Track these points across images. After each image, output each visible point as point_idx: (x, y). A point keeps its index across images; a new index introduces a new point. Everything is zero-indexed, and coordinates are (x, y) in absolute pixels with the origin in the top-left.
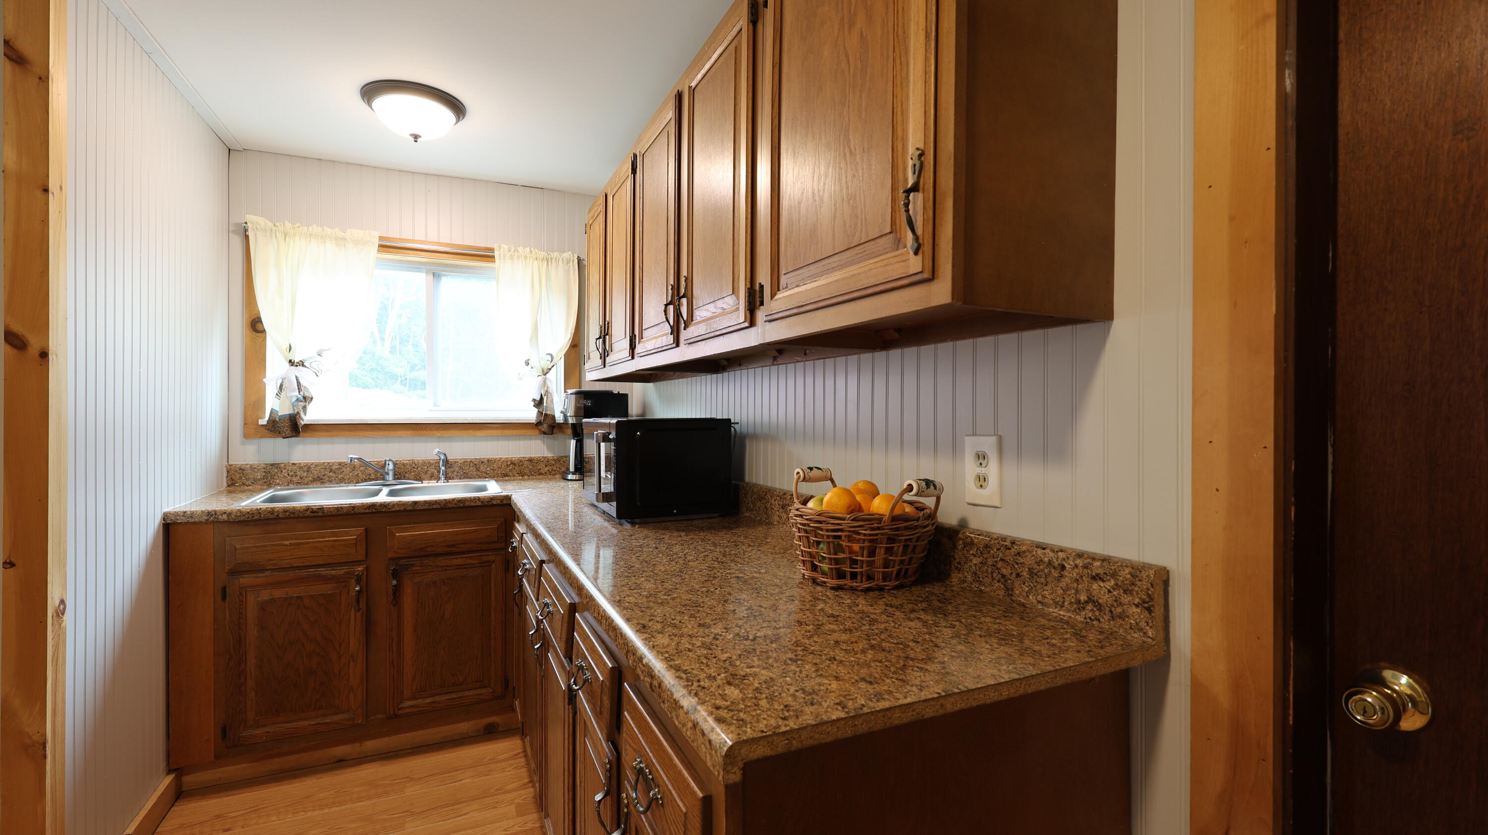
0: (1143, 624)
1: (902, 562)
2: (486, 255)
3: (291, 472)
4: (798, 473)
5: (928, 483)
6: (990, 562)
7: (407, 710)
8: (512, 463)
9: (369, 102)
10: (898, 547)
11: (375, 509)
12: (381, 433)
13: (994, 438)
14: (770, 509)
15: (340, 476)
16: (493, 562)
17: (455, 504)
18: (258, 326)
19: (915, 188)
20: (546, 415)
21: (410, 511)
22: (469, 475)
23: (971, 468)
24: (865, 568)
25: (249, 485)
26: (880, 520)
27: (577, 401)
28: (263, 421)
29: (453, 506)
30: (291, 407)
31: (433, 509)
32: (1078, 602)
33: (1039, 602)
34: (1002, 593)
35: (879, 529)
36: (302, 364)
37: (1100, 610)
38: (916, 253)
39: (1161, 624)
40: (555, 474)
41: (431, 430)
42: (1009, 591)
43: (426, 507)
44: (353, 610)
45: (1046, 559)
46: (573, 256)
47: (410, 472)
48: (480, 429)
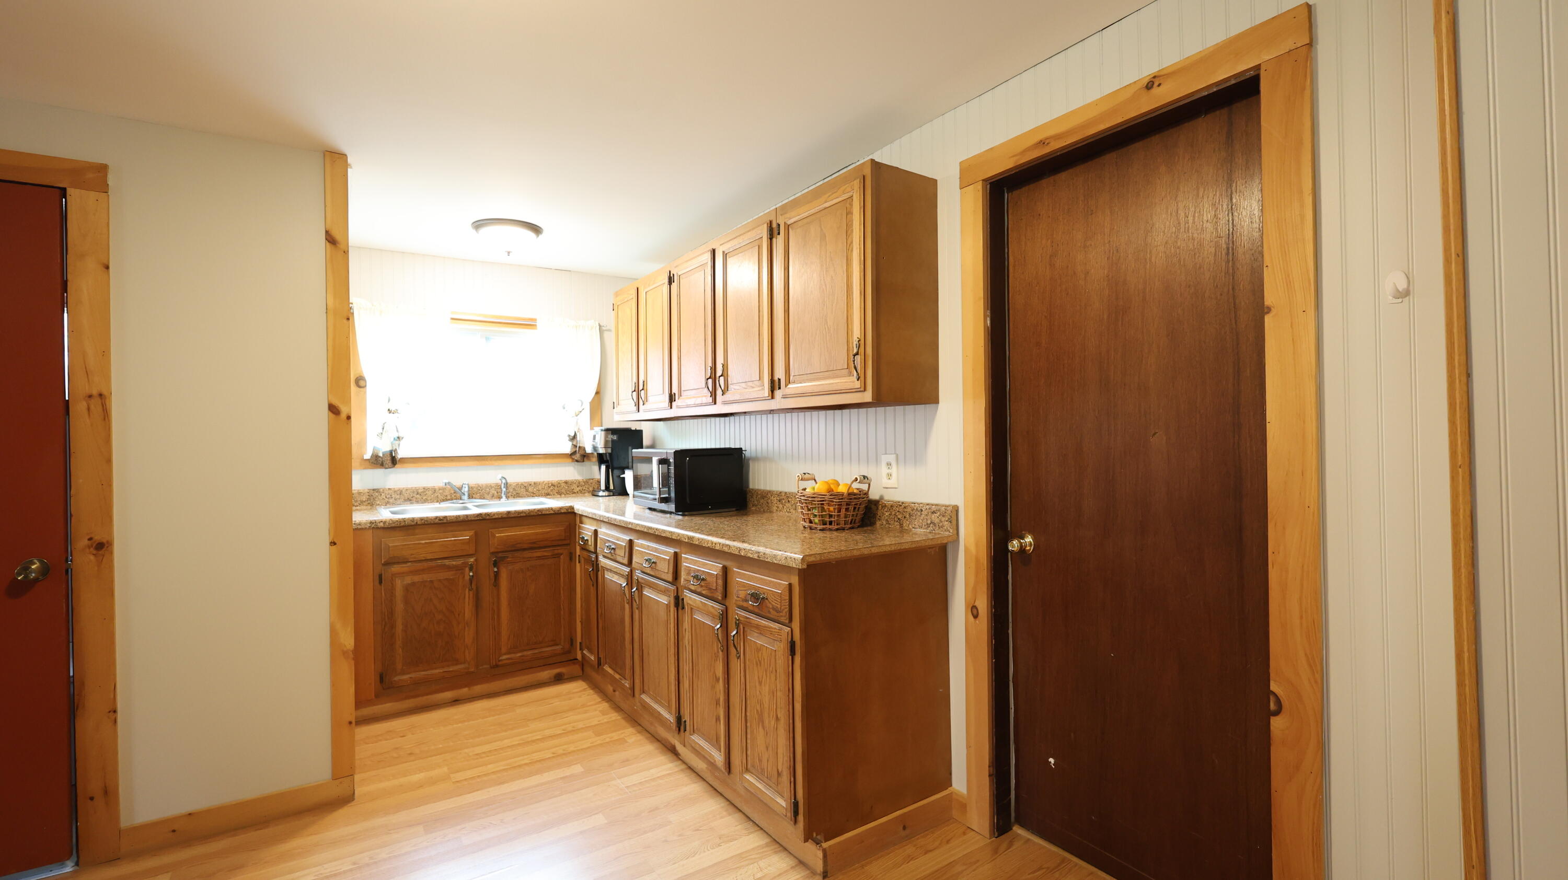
0: (949, 528)
1: (853, 515)
2: (529, 324)
3: (388, 495)
4: (798, 476)
5: (864, 477)
6: (893, 513)
7: (505, 662)
8: (552, 485)
10: (851, 508)
11: (480, 517)
12: (454, 464)
13: (894, 455)
14: (770, 503)
16: (562, 554)
17: (536, 513)
18: (362, 383)
19: (857, 354)
20: (579, 447)
21: (504, 518)
22: (521, 495)
23: (884, 470)
24: (836, 519)
25: (357, 506)
26: (843, 495)
27: (606, 437)
28: (368, 456)
29: (534, 514)
30: (391, 445)
31: (521, 517)
32: (928, 524)
33: (913, 528)
34: (898, 527)
35: (842, 499)
36: (396, 412)
37: (935, 526)
38: (858, 380)
39: (955, 527)
40: (585, 493)
41: (491, 460)
42: (901, 525)
43: (516, 515)
44: (467, 590)
45: (915, 508)
46: (595, 324)
47: (477, 493)
48: (527, 459)
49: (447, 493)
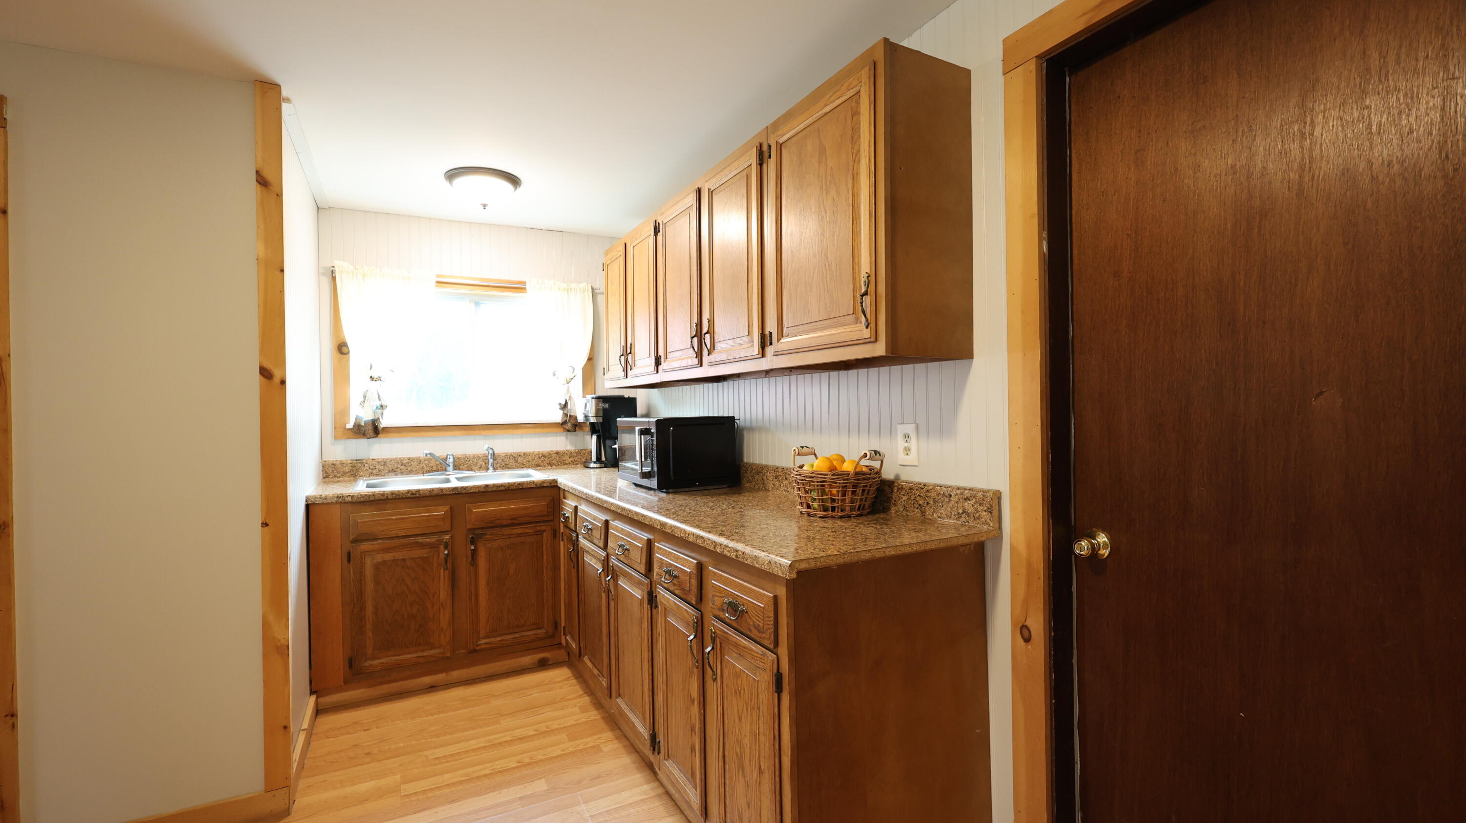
0: (988, 520)
1: (861, 500)
2: (519, 287)
3: (372, 465)
4: (795, 450)
5: (876, 452)
6: (913, 498)
7: (483, 646)
8: (542, 456)
9: (450, 182)
10: (859, 491)
11: (457, 491)
13: (913, 425)
14: (766, 480)
15: (409, 469)
16: (545, 531)
17: (516, 486)
18: (344, 350)
19: (866, 294)
20: (570, 416)
21: (483, 492)
22: (509, 467)
23: (901, 444)
24: (840, 504)
25: (340, 477)
26: (848, 475)
27: (597, 405)
28: (350, 425)
29: (515, 488)
30: (373, 414)
31: (500, 491)
32: (959, 514)
33: (939, 517)
34: (919, 515)
35: (847, 479)
36: (379, 379)
37: (969, 516)
38: (867, 327)
39: (997, 519)
40: (577, 464)
41: (478, 430)
42: (923, 513)
43: (495, 489)
44: (442, 569)
45: (942, 492)
46: (588, 286)
47: (464, 464)
48: (517, 428)
49: (433, 463)
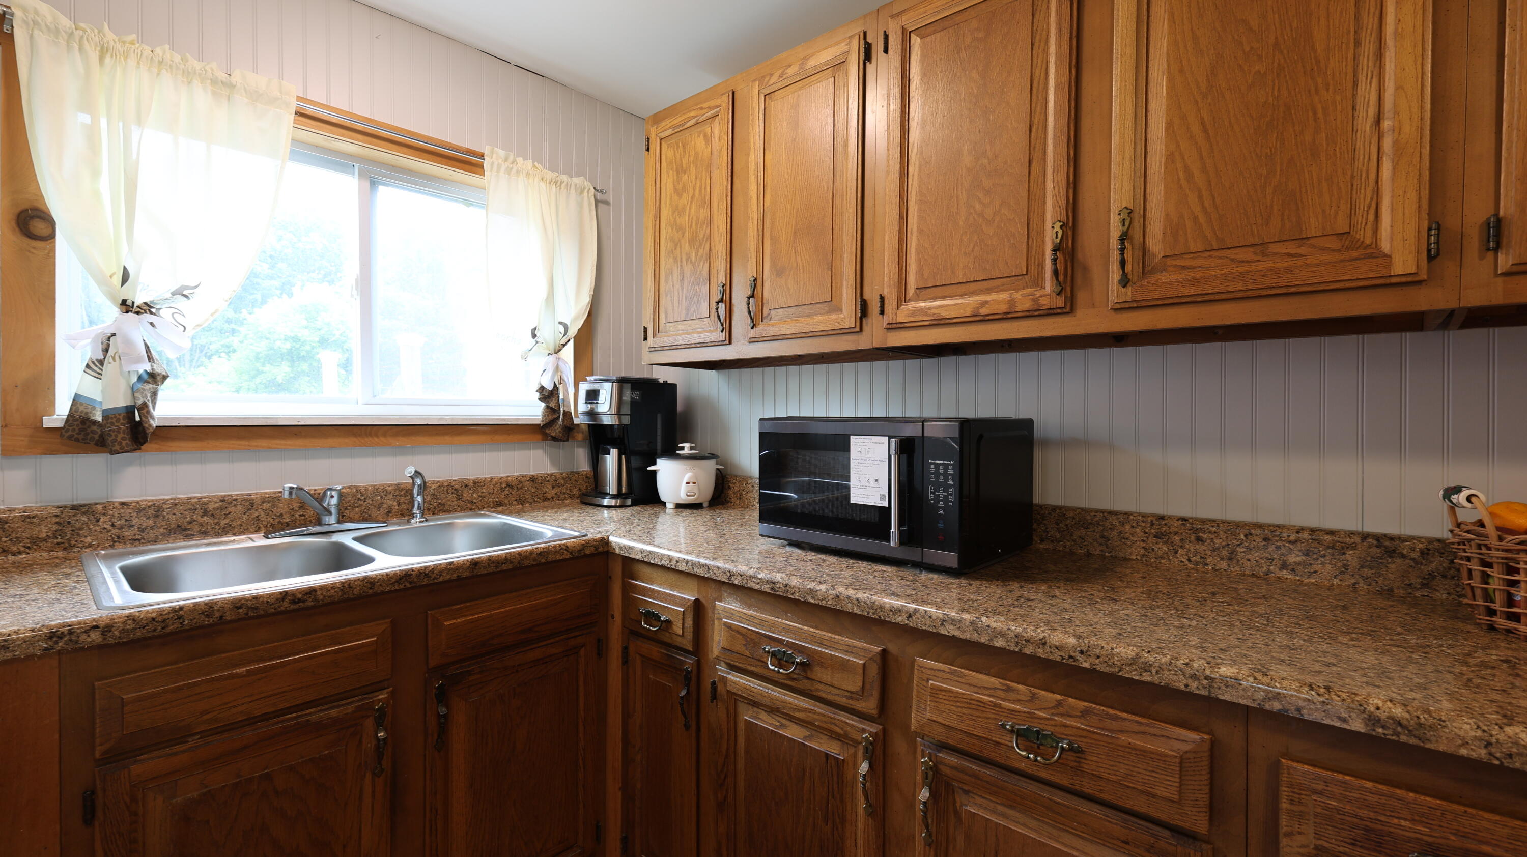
2: (471, 162)
11: (410, 583)
15: (223, 523)
16: (582, 645)
18: (39, 227)
21: (465, 579)
28: (56, 420)
30: (130, 392)
36: (146, 309)
41: (385, 435)
46: (588, 183)
48: (460, 434)
49: (282, 508)
